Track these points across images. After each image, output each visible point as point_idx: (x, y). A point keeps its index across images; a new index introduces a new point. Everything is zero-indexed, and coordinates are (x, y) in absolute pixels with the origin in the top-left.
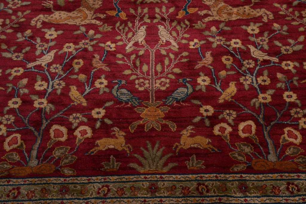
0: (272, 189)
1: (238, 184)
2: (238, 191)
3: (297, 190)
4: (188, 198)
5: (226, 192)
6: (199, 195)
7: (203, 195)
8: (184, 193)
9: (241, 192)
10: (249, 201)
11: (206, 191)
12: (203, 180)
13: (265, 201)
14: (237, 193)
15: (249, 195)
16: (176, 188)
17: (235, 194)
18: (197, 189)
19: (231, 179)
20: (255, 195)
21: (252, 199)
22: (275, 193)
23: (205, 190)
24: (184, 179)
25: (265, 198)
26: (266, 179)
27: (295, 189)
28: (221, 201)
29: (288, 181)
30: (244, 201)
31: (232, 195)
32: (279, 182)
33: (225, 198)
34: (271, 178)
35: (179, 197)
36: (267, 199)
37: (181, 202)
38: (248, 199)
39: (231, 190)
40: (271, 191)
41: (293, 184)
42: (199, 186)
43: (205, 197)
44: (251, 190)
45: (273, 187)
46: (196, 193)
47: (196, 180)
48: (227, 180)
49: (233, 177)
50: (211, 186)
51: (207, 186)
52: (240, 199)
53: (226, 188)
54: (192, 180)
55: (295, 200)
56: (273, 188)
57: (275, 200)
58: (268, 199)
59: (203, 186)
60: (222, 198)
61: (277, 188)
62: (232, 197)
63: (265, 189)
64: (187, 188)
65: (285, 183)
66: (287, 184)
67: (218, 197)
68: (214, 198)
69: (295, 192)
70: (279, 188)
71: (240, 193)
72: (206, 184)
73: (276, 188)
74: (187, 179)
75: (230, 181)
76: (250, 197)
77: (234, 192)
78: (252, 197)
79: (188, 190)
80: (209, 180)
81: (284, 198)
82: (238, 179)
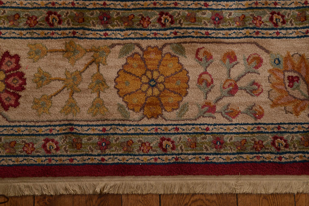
0: (140, 21)
1: (100, 14)
2: (98, 23)
3: (170, 22)
4: (35, 31)
5: (83, 23)
6: (48, 27)
7: (53, 28)
8: (30, 24)
9: (102, 24)
10: (110, 35)
11: (58, 22)
12: (55, 8)
13: (129, 35)
14: (97, 26)
15: (111, 28)
16: (19, 17)
17: (94, 26)
18: (47, 19)
19: (91, 7)
20: (118, 28)
21: (113, 33)
22: (143, 26)
23: (56, 21)
24: (30, 6)
25: (129, 32)
26: (135, 7)
27: (168, 20)
28: (76, 35)
29: (161, 10)
30: (104, 35)
31: (90, 28)
32: (150, 11)
33: (81, 31)
34: (141, 7)
35: (23, 29)
36: (132, 33)
37: (25, 35)
38: (109, 33)
39: (89, 22)
40: (138, 22)
41: (167, 14)
42: (49, 16)
43: (55, 29)
44: (113, 21)
45: (143, 17)
46: (46, 25)
47: (46, 8)
48: (86, 8)
49: (95, 4)
50: (65, 16)
51: (59, 16)
52: (99, 32)
53: (83, 19)
54: (41, 8)
55: (166, 34)
56: (142, 19)
57: (141, 35)
58: (134, 33)
59: (55, 15)
60: (77, 31)
61: (147, 19)
62: (89, 30)
63: (131, 20)
64: (34, 18)
65: (158, 13)
66: (160, 14)
67: (72, 30)
68: (67, 32)
69: (168, 24)
70: (149, 19)
71: (99, 24)
72: (58, 13)
73: (145, 19)
74: (35, 5)
75: (90, 9)
76: (111, 30)
77: (93, 23)
78: (114, 30)
79: (35, 20)
80: (64, 8)
81: (152, 32)
82: (100, 6)
